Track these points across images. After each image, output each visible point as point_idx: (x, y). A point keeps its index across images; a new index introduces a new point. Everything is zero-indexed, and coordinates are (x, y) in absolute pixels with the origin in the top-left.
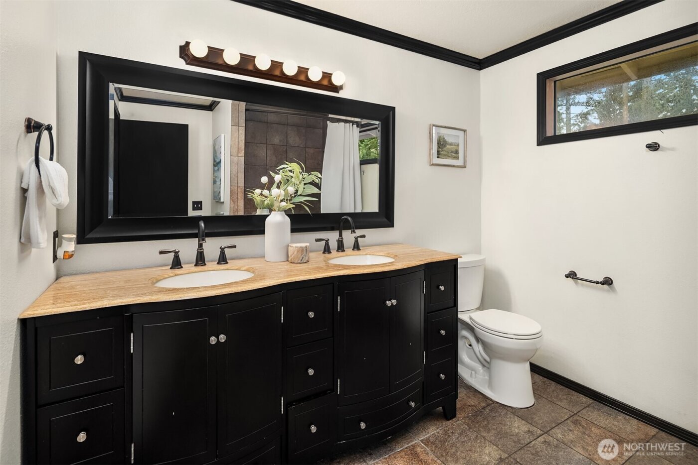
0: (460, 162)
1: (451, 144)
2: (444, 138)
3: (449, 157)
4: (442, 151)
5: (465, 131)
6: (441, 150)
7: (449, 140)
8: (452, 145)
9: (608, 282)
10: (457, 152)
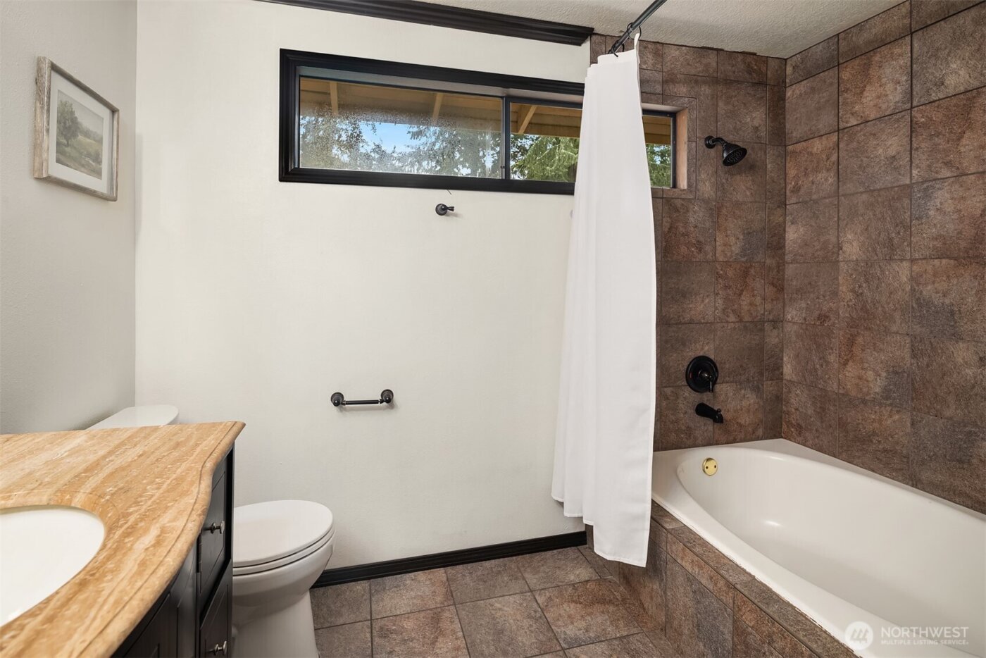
0: (100, 185)
1: (87, 134)
2: (72, 113)
3: (83, 166)
4: (68, 145)
5: (114, 111)
6: (65, 142)
7: (85, 121)
8: (89, 138)
9: (387, 397)
10: (98, 159)
